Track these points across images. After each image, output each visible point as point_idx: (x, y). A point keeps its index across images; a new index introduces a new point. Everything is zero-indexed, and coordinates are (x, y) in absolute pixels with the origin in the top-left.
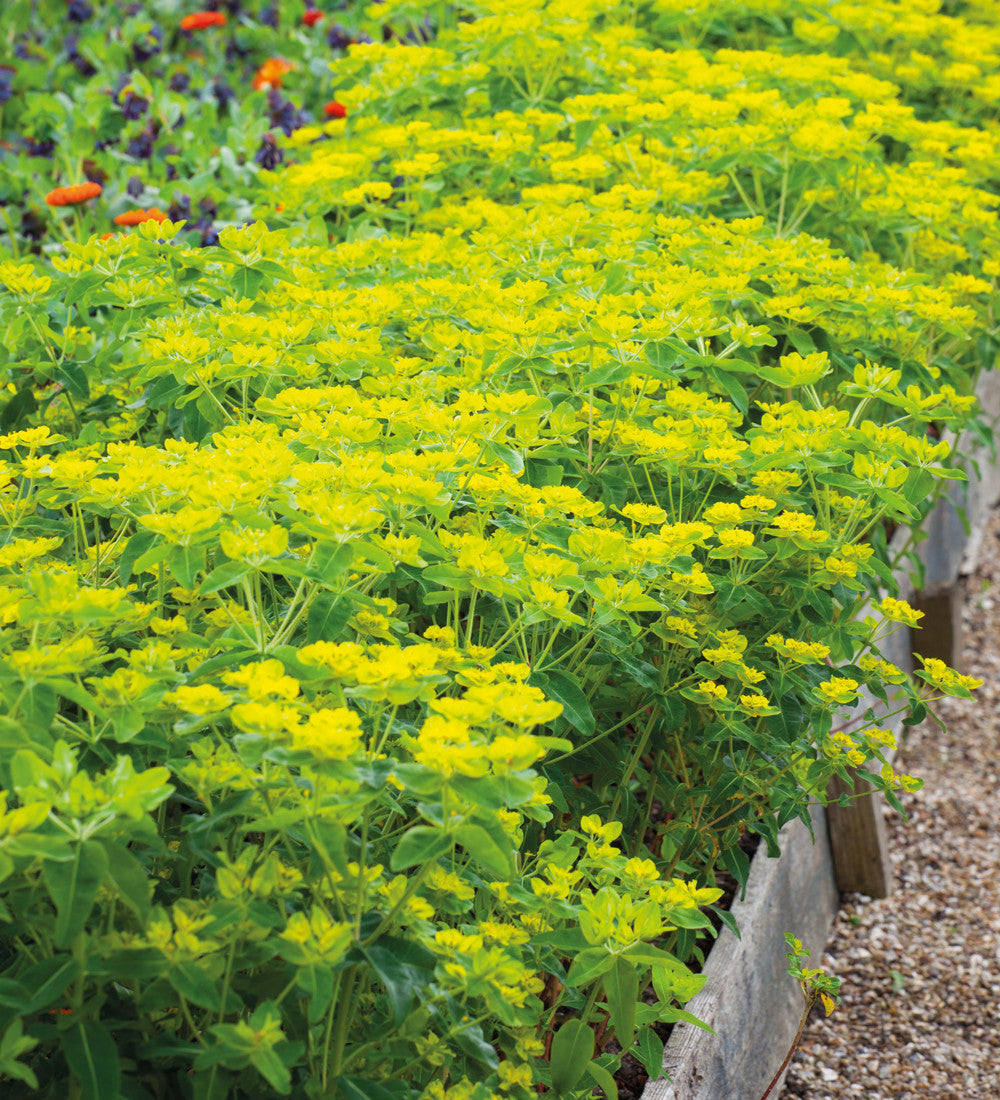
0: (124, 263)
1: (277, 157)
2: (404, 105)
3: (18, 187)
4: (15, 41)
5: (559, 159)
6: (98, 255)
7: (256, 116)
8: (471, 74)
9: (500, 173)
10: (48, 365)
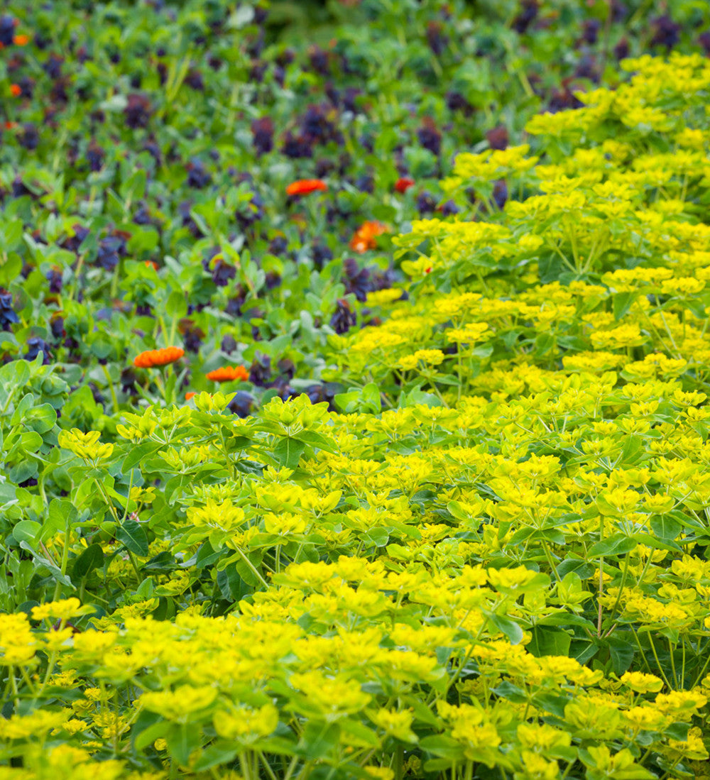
0: (177, 432)
1: (350, 320)
2: (461, 277)
3: (117, 346)
4: (131, 209)
5: (600, 329)
6: (154, 426)
7: (333, 282)
8: (525, 246)
9: (545, 341)
10: (112, 524)
